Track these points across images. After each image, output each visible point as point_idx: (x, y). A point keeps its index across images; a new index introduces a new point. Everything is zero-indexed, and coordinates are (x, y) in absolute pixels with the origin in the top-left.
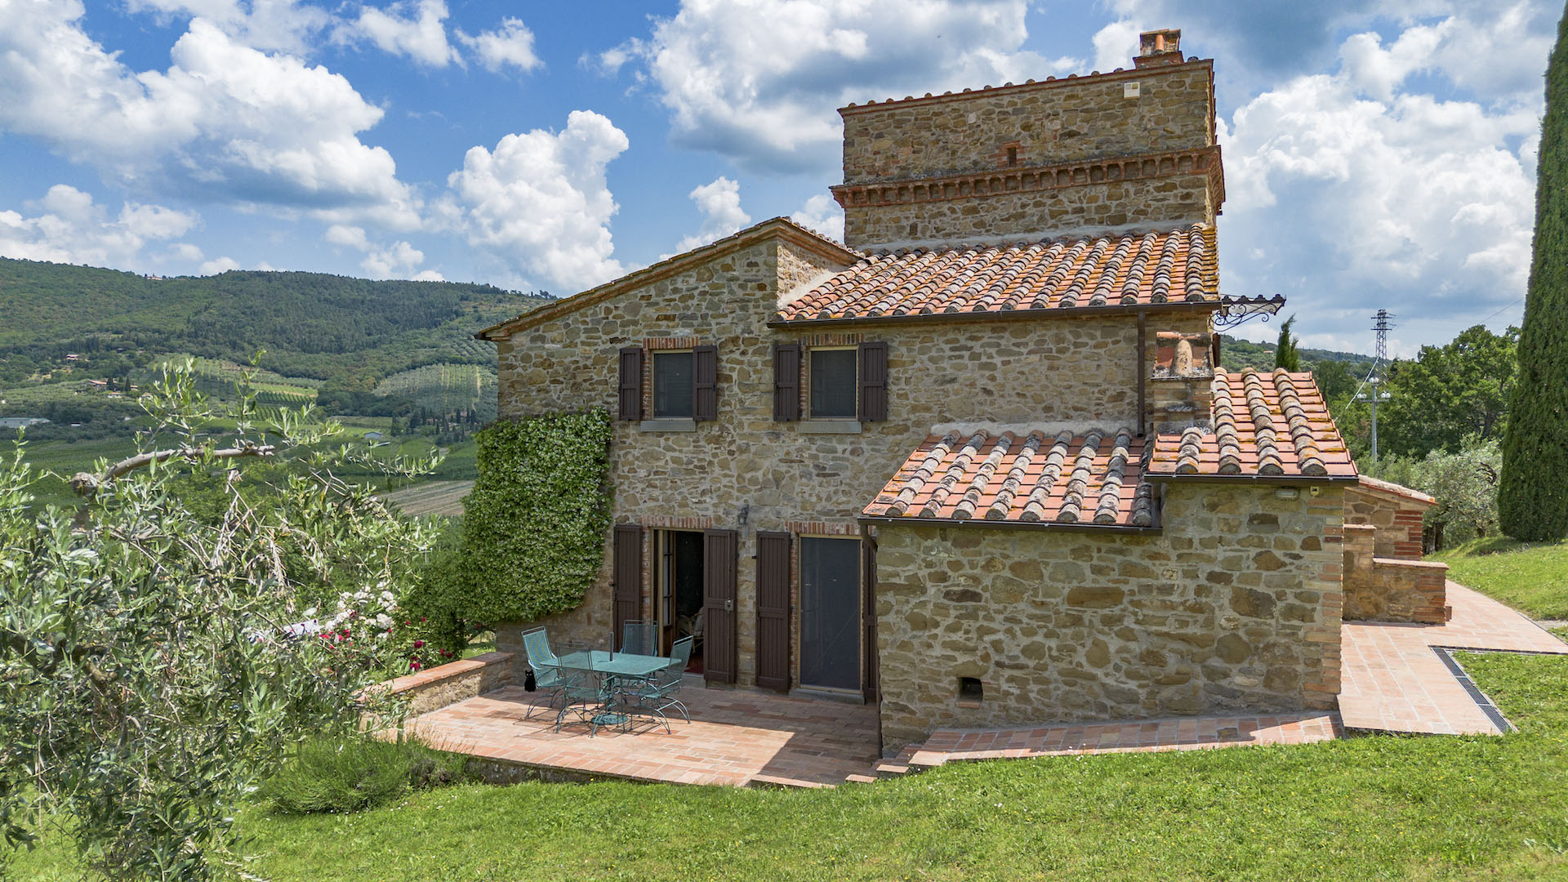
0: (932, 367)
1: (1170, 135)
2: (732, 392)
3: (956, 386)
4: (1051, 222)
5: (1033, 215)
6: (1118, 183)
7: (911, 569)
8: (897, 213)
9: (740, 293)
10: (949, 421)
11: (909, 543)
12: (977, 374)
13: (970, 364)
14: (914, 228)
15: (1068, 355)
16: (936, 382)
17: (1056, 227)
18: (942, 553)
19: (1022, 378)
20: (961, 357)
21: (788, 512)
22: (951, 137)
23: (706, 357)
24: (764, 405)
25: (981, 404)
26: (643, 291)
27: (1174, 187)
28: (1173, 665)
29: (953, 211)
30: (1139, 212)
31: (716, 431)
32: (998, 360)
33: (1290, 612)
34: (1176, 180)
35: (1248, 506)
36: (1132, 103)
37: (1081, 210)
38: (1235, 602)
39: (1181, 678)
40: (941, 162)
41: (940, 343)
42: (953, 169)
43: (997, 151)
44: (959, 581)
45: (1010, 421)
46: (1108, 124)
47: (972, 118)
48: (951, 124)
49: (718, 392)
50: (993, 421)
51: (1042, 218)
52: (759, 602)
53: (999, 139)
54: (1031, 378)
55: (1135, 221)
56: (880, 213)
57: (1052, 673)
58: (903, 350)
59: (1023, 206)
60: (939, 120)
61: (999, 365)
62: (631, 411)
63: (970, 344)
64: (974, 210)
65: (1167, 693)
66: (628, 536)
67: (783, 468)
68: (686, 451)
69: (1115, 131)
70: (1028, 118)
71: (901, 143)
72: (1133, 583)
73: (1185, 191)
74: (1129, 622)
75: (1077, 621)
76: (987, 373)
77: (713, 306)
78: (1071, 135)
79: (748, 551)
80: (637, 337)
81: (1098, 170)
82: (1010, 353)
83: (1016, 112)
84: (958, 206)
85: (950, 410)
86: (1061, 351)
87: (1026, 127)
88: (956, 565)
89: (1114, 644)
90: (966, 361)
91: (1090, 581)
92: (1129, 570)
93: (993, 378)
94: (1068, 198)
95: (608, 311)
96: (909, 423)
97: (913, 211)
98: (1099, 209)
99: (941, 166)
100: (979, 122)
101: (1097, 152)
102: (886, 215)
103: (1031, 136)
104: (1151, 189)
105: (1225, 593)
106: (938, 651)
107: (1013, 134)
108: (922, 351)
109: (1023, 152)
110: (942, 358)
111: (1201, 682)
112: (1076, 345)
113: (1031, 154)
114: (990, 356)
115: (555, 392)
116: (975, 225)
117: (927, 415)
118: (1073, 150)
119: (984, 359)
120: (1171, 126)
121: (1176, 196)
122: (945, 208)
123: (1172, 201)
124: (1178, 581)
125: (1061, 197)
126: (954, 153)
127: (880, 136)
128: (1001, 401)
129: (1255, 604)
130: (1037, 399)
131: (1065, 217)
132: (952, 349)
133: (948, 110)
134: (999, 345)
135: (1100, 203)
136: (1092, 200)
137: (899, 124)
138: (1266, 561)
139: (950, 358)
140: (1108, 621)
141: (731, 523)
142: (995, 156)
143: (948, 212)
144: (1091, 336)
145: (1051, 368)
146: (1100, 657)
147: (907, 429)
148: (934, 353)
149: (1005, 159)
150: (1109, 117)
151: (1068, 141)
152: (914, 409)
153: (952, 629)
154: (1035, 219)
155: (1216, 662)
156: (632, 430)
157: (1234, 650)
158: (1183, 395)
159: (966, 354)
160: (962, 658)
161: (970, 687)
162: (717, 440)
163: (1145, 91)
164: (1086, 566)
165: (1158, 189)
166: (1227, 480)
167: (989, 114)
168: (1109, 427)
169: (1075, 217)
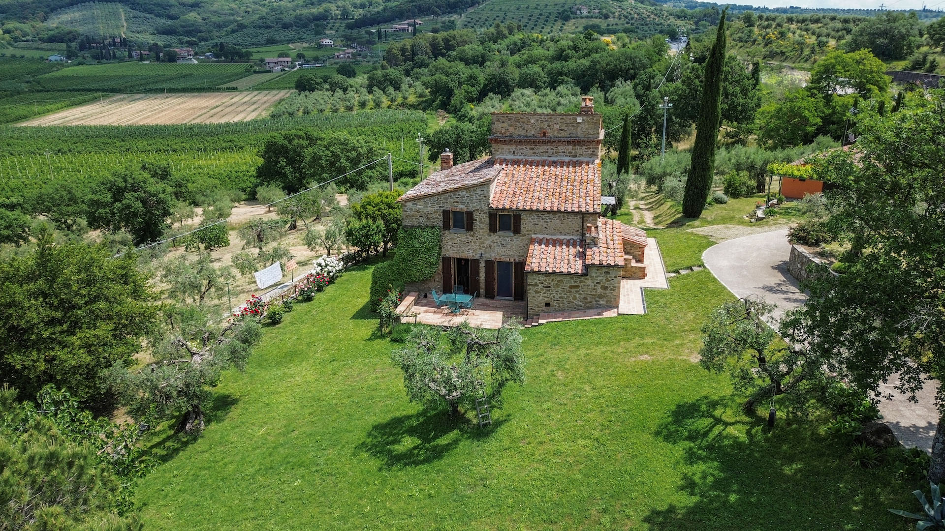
0: (532, 221)
1: (589, 134)
2: (477, 224)
3: (538, 226)
5: (550, 152)
6: (575, 146)
7: (535, 281)
8: (509, 147)
9: (479, 198)
11: (535, 276)
12: (544, 223)
13: (542, 221)
14: (514, 152)
16: (533, 225)
18: (542, 278)
19: (555, 225)
21: (493, 255)
22: (526, 126)
23: (470, 215)
24: (486, 228)
25: (544, 231)
27: (590, 148)
28: (589, 300)
30: (580, 155)
31: (472, 233)
33: (611, 290)
35: (604, 270)
36: (579, 123)
38: (601, 288)
39: (590, 302)
40: (523, 133)
42: (527, 136)
43: (540, 132)
44: (546, 284)
45: (551, 235)
46: (572, 128)
47: (532, 121)
48: (526, 123)
49: (473, 223)
50: (547, 234)
51: (552, 153)
52: (485, 277)
53: (540, 128)
54: (557, 225)
55: (579, 157)
56: (503, 146)
57: (565, 302)
58: (525, 217)
59: (547, 149)
60: (522, 120)
61: (549, 222)
62: (446, 227)
64: (533, 149)
65: (587, 305)
66: (446, 260)
67: (492, 244)
68: (464, 238)
69: (574, 131)
70: (549, 123)
71: (511, 126)
72: (582, 284)
73: (593, 150)
74: (581, 292)
75: (570, 292)
76: (546, 223)
77: (470, 200)
78: (562, 130)
79: (482, 265)
80: (448, 207)
81: (569, 143)
82: (551, 220)
83: (546, 121)
84: (528, 147)
85: (536, 232)
86: (564, 220)
87: (549, 126)
88: (545, 281)
89: (578, 296)
91: (573, 284)
92: (581, 282)
93: (548, 225)
94: (561, 148)
95: (438, 199)
96: (525, 234)
97: (514, 147)
98: (569, 152)
100: (535, 123)
101: (569, 136)
102: (506, 147)
103: (550, 129)
105: (599, 286)
106: (541, 298)
107: (545, 128)
108: (529, 218)
109: (548, 134)
110: (535, 220)
111: (594, 303)
112: (568, 219)
113: (550, 135)
115: (421, 219)
117: (530, 232)
118: (562, 134)
119: (545, 220)
120: (590, 131)
121: (591, 151)
122: (524, 147)
123: (589, 152)
124: (591, 284)
125: (558, 148)
126: (527, 131)
127: (503, 122)
128: (549, 229)
129: (605, 288)
130: (558, 230)
131: (559, 153)
132: (537, 218)
133: (525, 118)
134: (549, 218)
136: (568, 150)
137: (510, 119)
138: (607, 280)
139: (537, 220)
140: (576, 292)
141: (477, 257)
142: (539, 134)
143: (525, 149)
145: (562, 223)
146: (575, 298)
148: (533, 218)
149: (542, 135)
150: (573, 126)
151: (561, 132)
152: (527, 231)
153: (544, 293)
155: (597, 299)
156: (447, 232)
157: (601, 297)
158: (592, 240)
159: (541, 218)
160: (546, 299)
161: (548, 305)
162: (473, 236)
163: (583, 120)
164: (572, 281)
165: (586, 149)
166: (601, 266)
167: (537, 120)
168: (575, 238)
169: (562, 154)
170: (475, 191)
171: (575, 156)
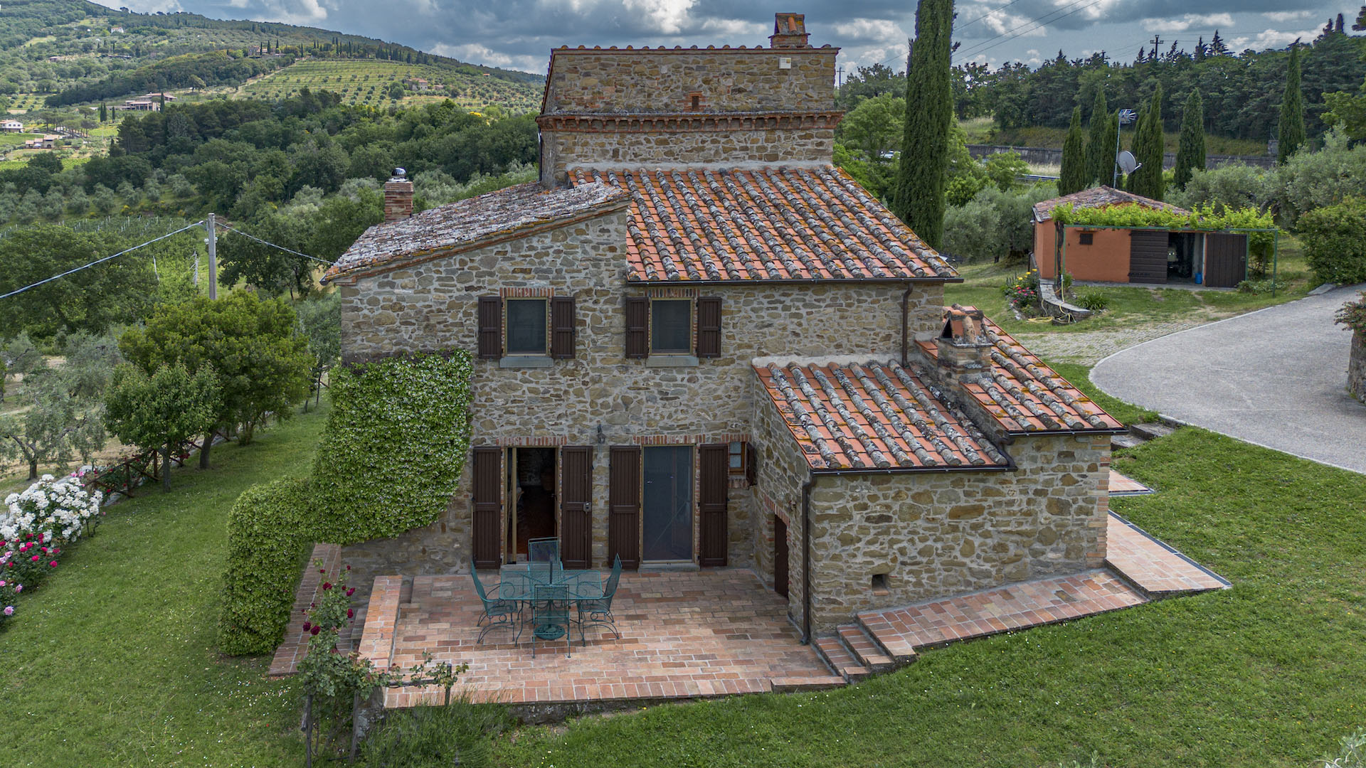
0: (753, 315)
1: (809, 99)
2: (586, 334)
3: (772, 330)
4: (724, 156)
5: (710, 149)
6: (773, 130)
7: (841, 503)
8: (602, 139)
9: (593, 253)
10: (765, 355)
11: (839, 486)
12: (788, 321)
13: (783, 314)
14: (616, 153)
15: (853, 308)
16: (756, 326)
17: (727, 159)
18: (863, 490)
19: (821, 324)
20: (776, 308)
21: (635, 428)
22: (648, 82)
23: (565, 308)
24: (614, 345)
25: (790, 342)
26: (499, 248)
27: (811, 136)
28: (1013, 551)
29: (648, 141)
30: (787, 153)
31: (571, 366)
32: (803, 311)
33: (1081, 510)
34: (814, 132)
35: (1060, 446)
36: (784, 72)
37: (746, 149)
38: (1049, 507)
39: (1018, 558)
40: (639, 101)
41: (760, 299)
42: (649, 109)
43: (684, 98)
44: (876, 509)
45: (812, 355)
46: (767, 86)
47: (664, 70)
48: (647, 72)
49: (573, 333)
50: (799, 355)
51: (717, 152)
52: (612, 502)
53: (685, 88)
54: (827, 324)
55: (784, 159)
56: (588, 138)
57: (937, 564)
58: (731, 302)
59: (703, 142)
60: (638, 68)
61: (804, 315)
62: (489, 349)
63: (783, 299)
64: (665, 142)
65: (1008, 569)
66: (484, 458)
67: (631, 394)
68: (543, 383)
69: (772, 91)
70: (708, 74)
71: (608, 83)
72: (990, 501)
73: (819, 140)
74: (988, 527)
75: (955, 529)
76: (796, 321)
77: (567, 263)
78: (740, 91)
79: (601, 462)
80: (494, 287)
81: (760, 121)
82: (812, 306)
83: (699, 68)
84: (652, 138)
85: (766, 347)
86: (850, 305)
87: (706, 82)
88: (873, 498)
89: (977, 541)
90: (780, 311)
91: (963, 502)
92: (988, 492)
93: (800, 325)
94: (737, 139)
95: (463, 262)
96: (735, 357)
97: (616, 138)
98: (759, 149)
99: (639, 104)
100: (670, 73)
101: (759, 106)
102: (593, 140)
103: (710, 89)
104: (796, 136)
105: (1043, 501)
106: (860, 559)
107: (696, 86)
108: (747, 303)
109: (704, 101)
110: (761, 309)
111: (1029, 559)
112: (859, 301)
113: (710, 104)
114: (798, 308)
115: (405, 333)
116: (666, 154)
117: (749, 351)
118: (742, 101)
119: (793, 310)
120: (810, 92)
121: (812, 143)
122: (642, 138)
123: (810, 147)
124: (1017, 497)
125: (731, 137)
126: (649, 95)
127: (587, 75)
128: (806, 341)
129: (1060, 507)
130: (831, 339)
131: (735, 153)
132: (769, 303)
133: (645, 60)
134: (804, 300)
135: (759, 144)
136: (754, 141)
137: (604, 67)
138: (1067, 480)
139: (768, 309)
140: (975, 527)
141: (585, 440)
142: (683, 101)
143: (644, 142)
144: (869, 296)
145: (842, 317)
146: (968, 550)
147: (733, 361)
148: (755, 305)
149: (690, 104)
150: (768, 81)
151: (738, 96)
152: (740, 347)
153: (870, 543)
154: (712, 152)
155: (1037, 546)
156: (489, 366)
157: (1047, 538)
158: (974, 357)
159: (780, 306)
160: (877, 562)
161: (879, 580)
162: (572, 374)
163: (793, 64)
164: (960, 491)
165: (800, 137)
166: (1051, 433)
167: (677, 68)
168: (883, 359)
169: (741, 154)
170: (582, 232)
171: (774, 158)
